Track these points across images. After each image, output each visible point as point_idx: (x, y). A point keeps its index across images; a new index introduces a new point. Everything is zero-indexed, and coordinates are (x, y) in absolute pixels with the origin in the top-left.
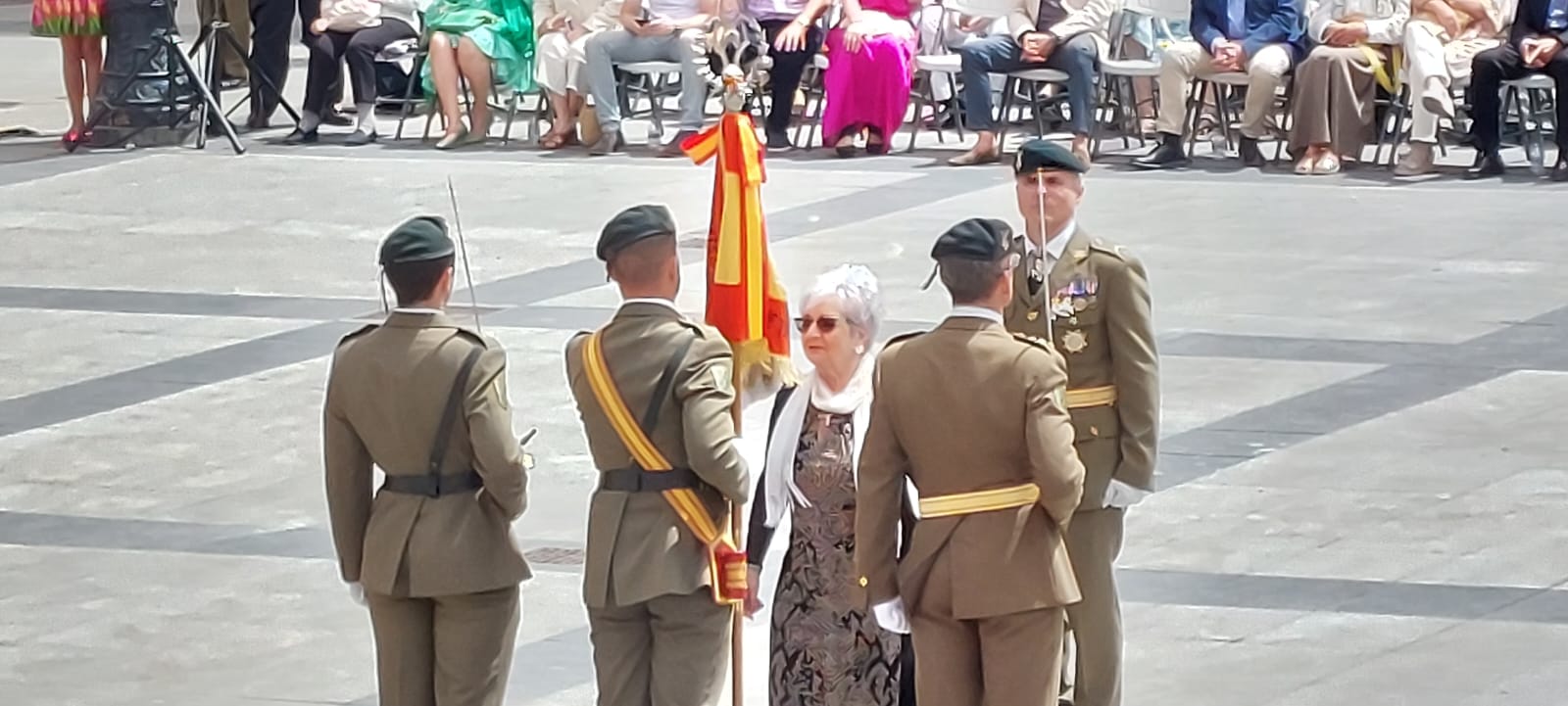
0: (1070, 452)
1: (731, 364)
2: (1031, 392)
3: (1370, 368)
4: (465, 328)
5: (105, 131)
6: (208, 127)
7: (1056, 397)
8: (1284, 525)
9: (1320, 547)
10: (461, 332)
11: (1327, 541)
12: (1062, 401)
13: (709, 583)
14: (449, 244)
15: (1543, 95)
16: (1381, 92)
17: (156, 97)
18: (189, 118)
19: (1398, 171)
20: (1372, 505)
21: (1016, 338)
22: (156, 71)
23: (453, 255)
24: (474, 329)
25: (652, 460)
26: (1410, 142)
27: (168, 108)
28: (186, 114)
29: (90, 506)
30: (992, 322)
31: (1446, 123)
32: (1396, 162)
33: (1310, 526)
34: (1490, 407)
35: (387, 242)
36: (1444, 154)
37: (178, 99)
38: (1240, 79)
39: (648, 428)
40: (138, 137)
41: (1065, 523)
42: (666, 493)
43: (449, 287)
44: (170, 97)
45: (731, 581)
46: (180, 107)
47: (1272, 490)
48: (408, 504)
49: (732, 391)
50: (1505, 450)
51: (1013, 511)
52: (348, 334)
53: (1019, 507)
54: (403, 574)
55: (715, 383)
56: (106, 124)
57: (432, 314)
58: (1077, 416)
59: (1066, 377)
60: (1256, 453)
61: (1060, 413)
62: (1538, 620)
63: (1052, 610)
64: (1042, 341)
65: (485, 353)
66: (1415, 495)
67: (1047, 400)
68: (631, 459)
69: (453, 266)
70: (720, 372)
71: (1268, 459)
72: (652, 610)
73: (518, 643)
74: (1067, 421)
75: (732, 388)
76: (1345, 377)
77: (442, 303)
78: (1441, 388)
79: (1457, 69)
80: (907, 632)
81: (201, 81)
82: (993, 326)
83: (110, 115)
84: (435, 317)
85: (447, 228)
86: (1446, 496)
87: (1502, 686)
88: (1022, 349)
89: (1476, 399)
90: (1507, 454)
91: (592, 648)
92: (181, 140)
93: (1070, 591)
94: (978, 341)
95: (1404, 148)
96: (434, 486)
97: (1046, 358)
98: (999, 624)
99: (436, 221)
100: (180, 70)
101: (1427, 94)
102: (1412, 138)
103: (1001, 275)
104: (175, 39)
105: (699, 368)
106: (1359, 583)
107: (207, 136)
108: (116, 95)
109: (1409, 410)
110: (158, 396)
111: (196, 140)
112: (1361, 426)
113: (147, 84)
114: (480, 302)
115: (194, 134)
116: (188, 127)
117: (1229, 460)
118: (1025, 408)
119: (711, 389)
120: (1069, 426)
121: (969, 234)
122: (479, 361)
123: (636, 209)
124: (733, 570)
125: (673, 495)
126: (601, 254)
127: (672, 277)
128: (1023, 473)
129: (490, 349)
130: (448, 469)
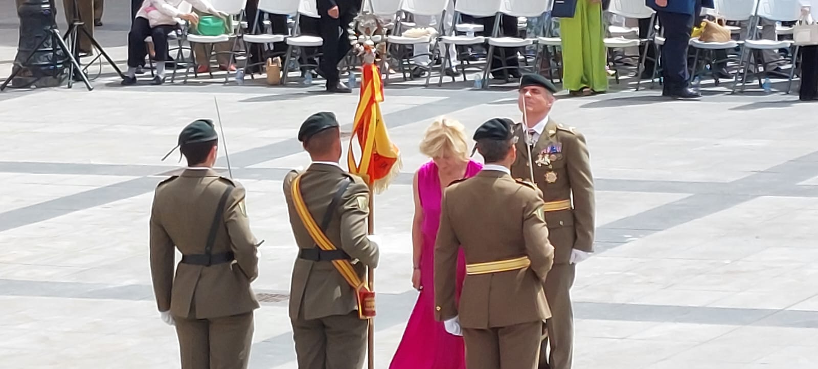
0: (547, 242)
1: (368, 196)
2: (526, 211)
3: (686, 195)
4: (223, 177)
5: (21, 79)
6: (73, 77)
7: (539, 213)
8: (644, 278)
9: (664, 289)
10: (222, 179)
11: (667, 286)
12: (542, 215)
13: (357, 309)
14: (214, 133)
17: (46, 61)
18: (63, 72)
20: (690, 267)
21: (517, 182)
22: (45, 48)
23: (216, 140)
24: (229, 178)
25: (326, 245)
27: (52, 67)
28: (61, 70)
29: (21, 275)
30: (506, 173)
33: (659, 278)
34: (749, 216)
35: (182, 133)
37: (58, 62)
39: (323, 228)
40: (37, 83)
41: (544, 278)
42: (333, 262)
43: (215, 156)
44: (54, 62)
45: (368, 307)
46: (58, 66)
47: (637, 260)
48: (194, 269)
49: (368, 211)
50: (757, 237)
51: (517, 271)
52: (163, 181)
53: (520, 269)
54: (193, 308)
55: (359, 207)
56: (20, 76)
57: (207, 170)
59: (543, 202)
60: (627, 240)
61: (541, 222)
62: (779, 325)
63: (537, 322)
64: (530, 183)
65: (234, 189)
66: (711, 261)
67: (534, 215)
68: (315, 244)
69: (217, 145)
70: (361, 200)
71: (634, 243)
72: (326, 323)
74: (545, 225)
75: (368, 208)
76: (672, 201)
77: (211, 165)
78: (722, 206)
80: (461, 335)
81: (70, 52)
82: (506, 175)
83: (22, 71)
84: (208, 172)
85: (214, 126)
86: (727, 262)
87: (763, 360)
88: (519, 188)
89: (738, 212)
90: (757, 239)
91: (294, 344)
92: (58, 83)
93: (546, 313)
94: (499, 182)
96: (208, 259)
97: (533, 192)
98: (510, 330)
99: (207, 122)
100: (59, 47)
103: (510, 148)
104: (56, 30)
105: (351, 198)
106: (685, 308)
107: (73, 81)
108: (25, 60)
109: (707, 217)
110: (54, 217)
111: (67, 84)
112: (681, 226)
113: (42, 55)
114: (232, 166)
115: (67, 80)
116: (63, 76)
117: (614, 244)
118: (523, 218)
119: (356, 209)
120: (546, 228)
121: (493, 126)
122: (232, 193)
123: (318, 115)
124: (369, 301)
125: (338, 263)
126: (300, 138)
127: (337, 150)
128: (521, 252)
129: (238, 187)
130: (215, 251)
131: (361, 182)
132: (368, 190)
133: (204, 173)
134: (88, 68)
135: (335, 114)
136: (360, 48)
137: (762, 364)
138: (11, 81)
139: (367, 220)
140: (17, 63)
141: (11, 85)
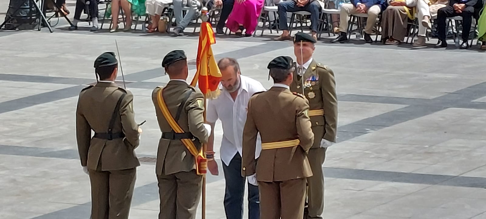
0: (310, 130)
1: (203, 100)
2: (298, 112)
3: (404, 106)
4: (121, 87)
5: (10, 24)
6: (41, 24)
7: (306, 113)
8: (376, 155)
9: (386, 161)
10: (119, 89)
11: (389, 160)
12: (308, 114)
13: (196, 169)
14: (116, 60)
15: (460, 22)
16: (409, 20)
17: (25, 14)
18: (36, 21)
19: (414, 45)
20: (404, 149)
21: (294, 94)
22: (25, 6)
23: (117, 64)
24: (124, 88)
25: (178, 130)
26: (418, 36)
27: (29, 18)
29: (2, 141)
30: (287, 89)
31: (429, 31)
32: (413, 42)
33: (384, 155)
34: (441, 119)
35: (96, 60)
36: (428, 40)
37: (33, 15)
38: (365, 16)
39: (176, 120)
40: (20, 26)
41: (307, 151)
42: (182, 140)
43: (116, 74)
44: (30, 14)
45: (203, 168)
46: (33, 17)
47: (373, 144)
48: (101, 141)
49: (203, 108)
50: (445, 132)
51: (291, 148)
52: (84, 88)
53: (293, 147)
54: (100, 164)
55: (198, 105)
56: (9, 22)
57: (110, 83)
58: (312, 119)
59: (308, 106)
60: (368, 132)
61: (307, 118)
62: (455, 185)
63: (303, 179)
64: (301, 95)
65: (126, 95)
66: (417, 146)
67: (303, 114)
68: (172, 129)
70: (200, 102)
71: (372, 134)
72: (177, 176)
73: (136, 186)
74: (309, 120)
76: (396, 109)
77: (114, 80)
78: (425, 113)
79: (433, 14)
80: (257, 185)
81: (40, 9)
82: (287, 90)
83: (11, 19)
84: (111, 84)
85: (115, 56)
86: (427, 146)
87: (443, 206)
88: (295, 97)
89: (436, 117)
90: (446, 134)
91: (159, 188)
92: (33, 28)
93: (309, 173)
94: (282, 94)
95: (416, 38)
96: (110, 136)
97: (302, 100)
98: (285, 183)
99: (112, 54)
100: (33, 6)
101: (424, 21)
102: (418, 35)
103: (289, 74)
106: (399, 173)
107: (42, 27)
108: (13, 13)
109: (416, 119)
110: (24, 107)
111: (38, 28)
112: (400, 124)
113: (23, 10)
114: (126, 80)
115: (37, 26)
116: (36, 24)
117: (360, 134)
118: (296, 116)
119: (197, 107)
120: (310, 122)
121: (280, 61)
122: (125, 98)
123: (174, 52)
124: (203, 164)
125: (184, 141)
126: (163, 66)
127: (185, 73)
128: (295, 136)
129: (128, 94)
130: (114, 131)
131: (199, 91)
132: (204, 96)
133: (109, 85)
134: (51, 19)
135: (185, 51)
136: (199, 12)
137: (443, 208)
138: (4, 26)
139: (202, 114)
140: (8, 15)
141: (4, 28)
